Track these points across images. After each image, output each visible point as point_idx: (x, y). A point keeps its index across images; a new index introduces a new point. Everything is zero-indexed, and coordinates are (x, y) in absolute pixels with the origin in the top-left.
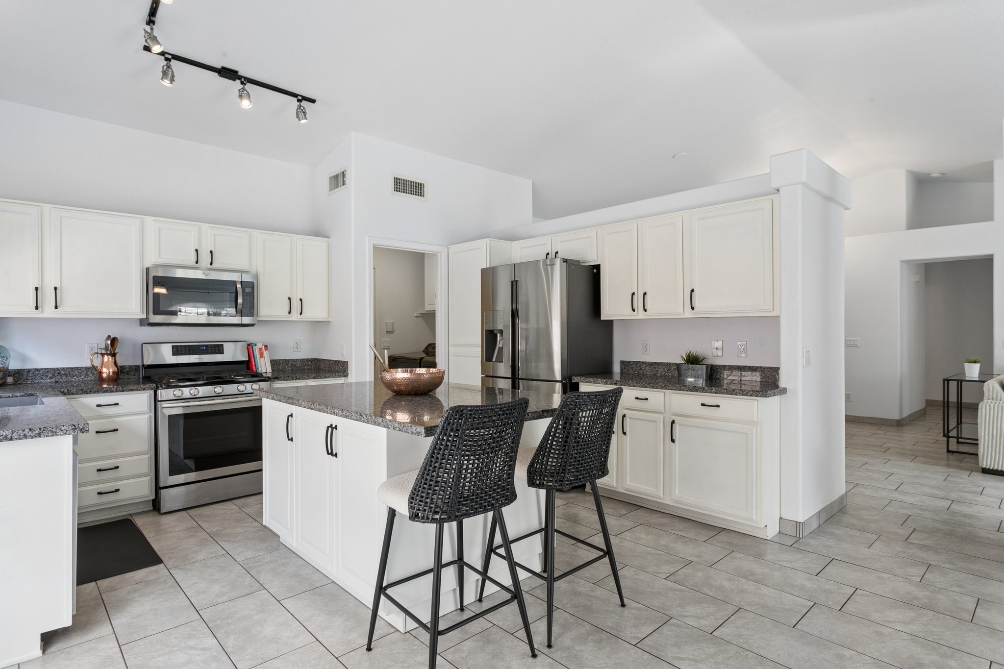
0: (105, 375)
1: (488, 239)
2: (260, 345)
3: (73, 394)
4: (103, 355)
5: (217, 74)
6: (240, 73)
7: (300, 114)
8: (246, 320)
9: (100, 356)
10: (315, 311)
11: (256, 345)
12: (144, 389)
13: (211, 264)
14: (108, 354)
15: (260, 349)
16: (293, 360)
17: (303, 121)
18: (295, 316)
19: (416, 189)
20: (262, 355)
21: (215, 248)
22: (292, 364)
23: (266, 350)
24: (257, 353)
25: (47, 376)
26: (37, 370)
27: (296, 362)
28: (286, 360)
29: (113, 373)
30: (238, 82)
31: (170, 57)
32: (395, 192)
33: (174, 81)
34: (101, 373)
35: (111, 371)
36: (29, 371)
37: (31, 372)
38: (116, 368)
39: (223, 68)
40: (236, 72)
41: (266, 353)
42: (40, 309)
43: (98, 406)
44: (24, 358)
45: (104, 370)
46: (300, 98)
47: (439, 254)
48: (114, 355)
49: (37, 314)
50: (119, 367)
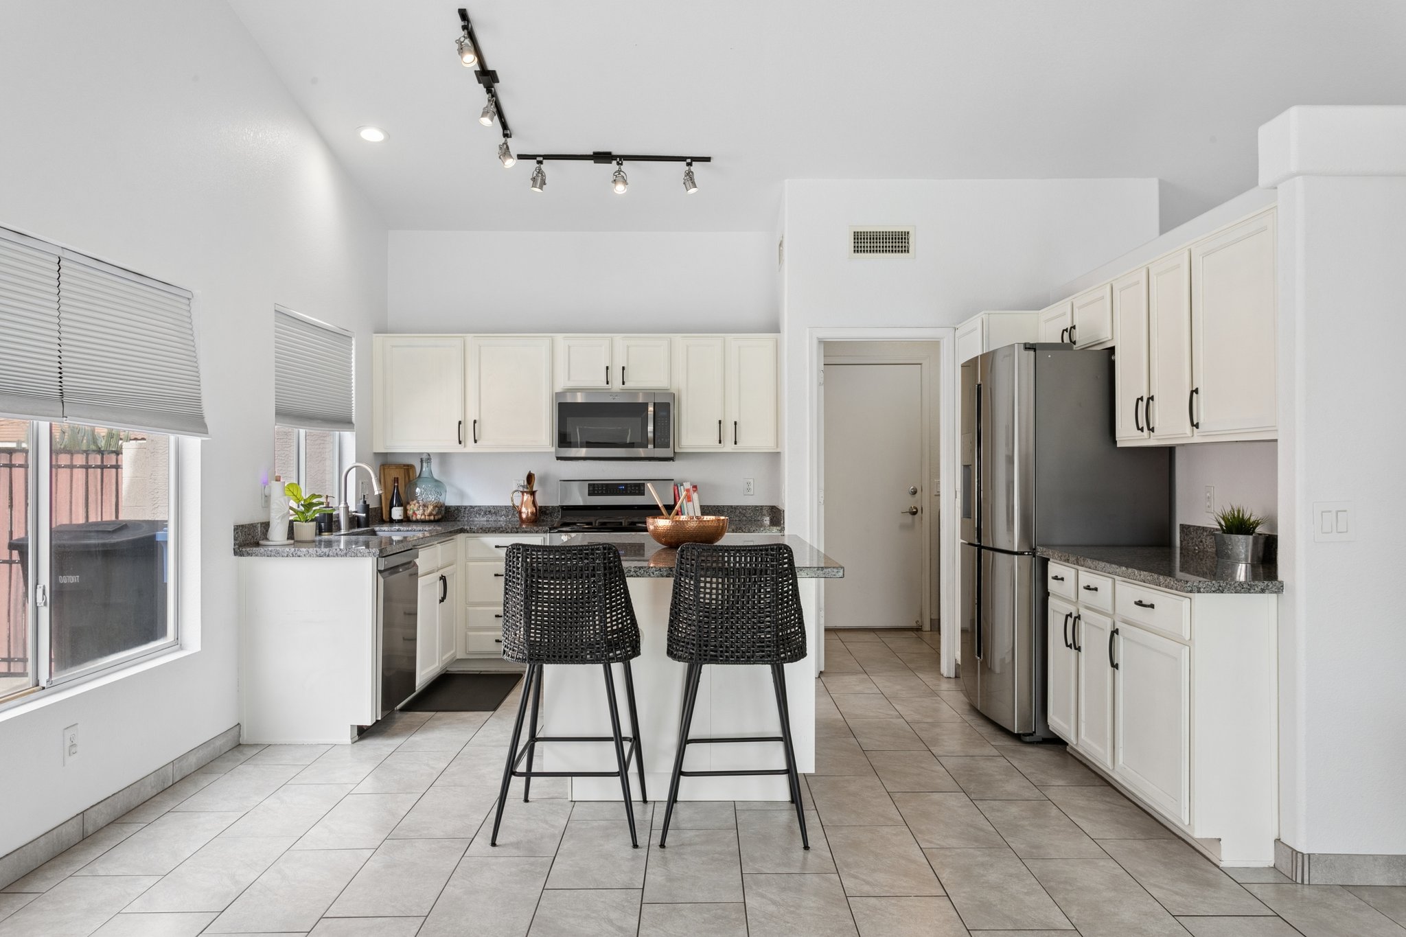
0: (524, 516)
1: (983, 313)
2: (687, 485)
3: (474, 532)
4: (523, 493)
5: (593, 161)
6: (615, 152)
7: (687, 183)
8: (660, 452)
9: (520, 494)
10: (756, 439)
11: (682, 485)
12: (537, 532)
13: (623, 384)
14: (527, 492)
15: (688, 490)
16: (741, 507)
17: (693, 191)
18: (728, 447)
19: (897, 242)
20: (689, 499)
21: (628, 364)
22: (740, 512)
23: (694, 491)
24: (683, 494)
25: (480, 514)
26: (472, 507)
27: (745, 510)
28: (732, 506)
29: (532, 513)
30: (614, 162)
31: (541, 159)
32: (856, 254)
33: (545, 184)
34: (520, 513)
35: (529, 511)
36: (466, 508)
37: (467, 509)
38: (534, 509)
39: (595, 153)
40: (609, 153)
41: (695, 496)
42: (463, 443)
43: (497, 547)
44: (462, 494)
45: (524, 510)
46: (689, 161)
47: (942, 341)
48: (533, 493)
49: (459, 449)
50: (538, 508)
